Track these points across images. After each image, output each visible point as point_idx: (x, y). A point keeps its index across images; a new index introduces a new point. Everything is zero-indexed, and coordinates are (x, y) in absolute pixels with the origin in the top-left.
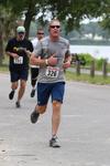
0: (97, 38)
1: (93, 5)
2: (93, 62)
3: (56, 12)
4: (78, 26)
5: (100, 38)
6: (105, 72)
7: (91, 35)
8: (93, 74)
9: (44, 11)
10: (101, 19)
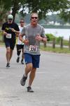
0: (57, 24)
1: (54, 4)
2: (54, 39)
3: (31, 8)
4: (45, 17)
5: (59, 24)
6: (62, 45)
7: (53, 22)
8: (54, 47)
9: (24, 7)
10: (59, 12)
